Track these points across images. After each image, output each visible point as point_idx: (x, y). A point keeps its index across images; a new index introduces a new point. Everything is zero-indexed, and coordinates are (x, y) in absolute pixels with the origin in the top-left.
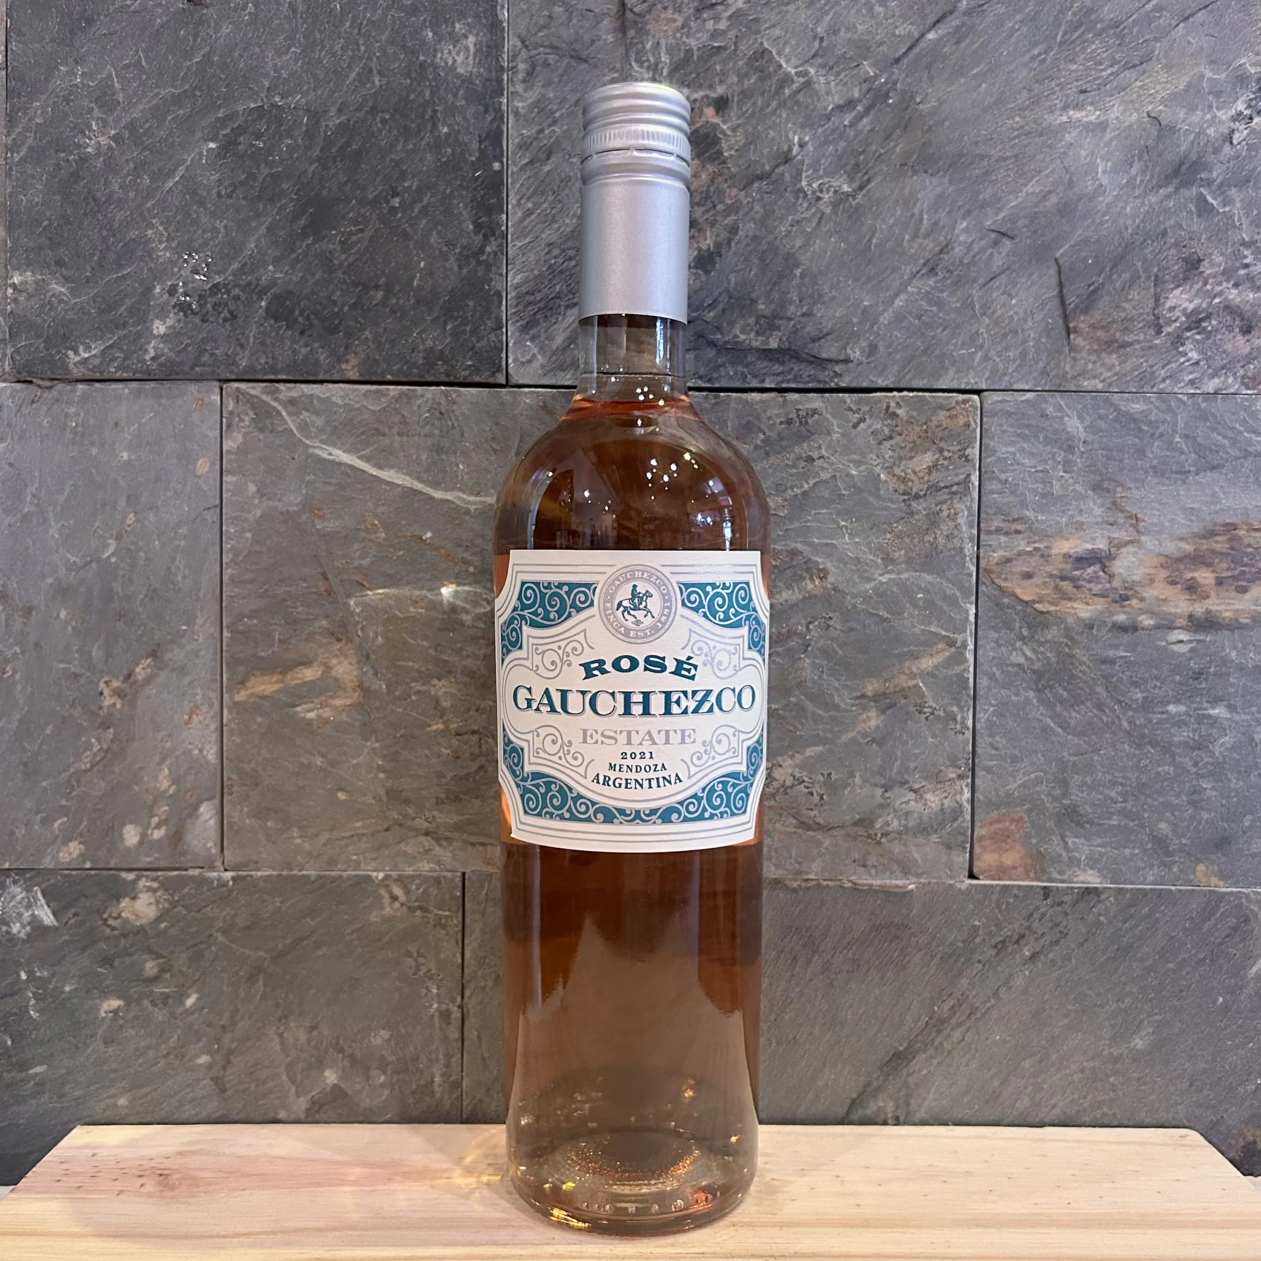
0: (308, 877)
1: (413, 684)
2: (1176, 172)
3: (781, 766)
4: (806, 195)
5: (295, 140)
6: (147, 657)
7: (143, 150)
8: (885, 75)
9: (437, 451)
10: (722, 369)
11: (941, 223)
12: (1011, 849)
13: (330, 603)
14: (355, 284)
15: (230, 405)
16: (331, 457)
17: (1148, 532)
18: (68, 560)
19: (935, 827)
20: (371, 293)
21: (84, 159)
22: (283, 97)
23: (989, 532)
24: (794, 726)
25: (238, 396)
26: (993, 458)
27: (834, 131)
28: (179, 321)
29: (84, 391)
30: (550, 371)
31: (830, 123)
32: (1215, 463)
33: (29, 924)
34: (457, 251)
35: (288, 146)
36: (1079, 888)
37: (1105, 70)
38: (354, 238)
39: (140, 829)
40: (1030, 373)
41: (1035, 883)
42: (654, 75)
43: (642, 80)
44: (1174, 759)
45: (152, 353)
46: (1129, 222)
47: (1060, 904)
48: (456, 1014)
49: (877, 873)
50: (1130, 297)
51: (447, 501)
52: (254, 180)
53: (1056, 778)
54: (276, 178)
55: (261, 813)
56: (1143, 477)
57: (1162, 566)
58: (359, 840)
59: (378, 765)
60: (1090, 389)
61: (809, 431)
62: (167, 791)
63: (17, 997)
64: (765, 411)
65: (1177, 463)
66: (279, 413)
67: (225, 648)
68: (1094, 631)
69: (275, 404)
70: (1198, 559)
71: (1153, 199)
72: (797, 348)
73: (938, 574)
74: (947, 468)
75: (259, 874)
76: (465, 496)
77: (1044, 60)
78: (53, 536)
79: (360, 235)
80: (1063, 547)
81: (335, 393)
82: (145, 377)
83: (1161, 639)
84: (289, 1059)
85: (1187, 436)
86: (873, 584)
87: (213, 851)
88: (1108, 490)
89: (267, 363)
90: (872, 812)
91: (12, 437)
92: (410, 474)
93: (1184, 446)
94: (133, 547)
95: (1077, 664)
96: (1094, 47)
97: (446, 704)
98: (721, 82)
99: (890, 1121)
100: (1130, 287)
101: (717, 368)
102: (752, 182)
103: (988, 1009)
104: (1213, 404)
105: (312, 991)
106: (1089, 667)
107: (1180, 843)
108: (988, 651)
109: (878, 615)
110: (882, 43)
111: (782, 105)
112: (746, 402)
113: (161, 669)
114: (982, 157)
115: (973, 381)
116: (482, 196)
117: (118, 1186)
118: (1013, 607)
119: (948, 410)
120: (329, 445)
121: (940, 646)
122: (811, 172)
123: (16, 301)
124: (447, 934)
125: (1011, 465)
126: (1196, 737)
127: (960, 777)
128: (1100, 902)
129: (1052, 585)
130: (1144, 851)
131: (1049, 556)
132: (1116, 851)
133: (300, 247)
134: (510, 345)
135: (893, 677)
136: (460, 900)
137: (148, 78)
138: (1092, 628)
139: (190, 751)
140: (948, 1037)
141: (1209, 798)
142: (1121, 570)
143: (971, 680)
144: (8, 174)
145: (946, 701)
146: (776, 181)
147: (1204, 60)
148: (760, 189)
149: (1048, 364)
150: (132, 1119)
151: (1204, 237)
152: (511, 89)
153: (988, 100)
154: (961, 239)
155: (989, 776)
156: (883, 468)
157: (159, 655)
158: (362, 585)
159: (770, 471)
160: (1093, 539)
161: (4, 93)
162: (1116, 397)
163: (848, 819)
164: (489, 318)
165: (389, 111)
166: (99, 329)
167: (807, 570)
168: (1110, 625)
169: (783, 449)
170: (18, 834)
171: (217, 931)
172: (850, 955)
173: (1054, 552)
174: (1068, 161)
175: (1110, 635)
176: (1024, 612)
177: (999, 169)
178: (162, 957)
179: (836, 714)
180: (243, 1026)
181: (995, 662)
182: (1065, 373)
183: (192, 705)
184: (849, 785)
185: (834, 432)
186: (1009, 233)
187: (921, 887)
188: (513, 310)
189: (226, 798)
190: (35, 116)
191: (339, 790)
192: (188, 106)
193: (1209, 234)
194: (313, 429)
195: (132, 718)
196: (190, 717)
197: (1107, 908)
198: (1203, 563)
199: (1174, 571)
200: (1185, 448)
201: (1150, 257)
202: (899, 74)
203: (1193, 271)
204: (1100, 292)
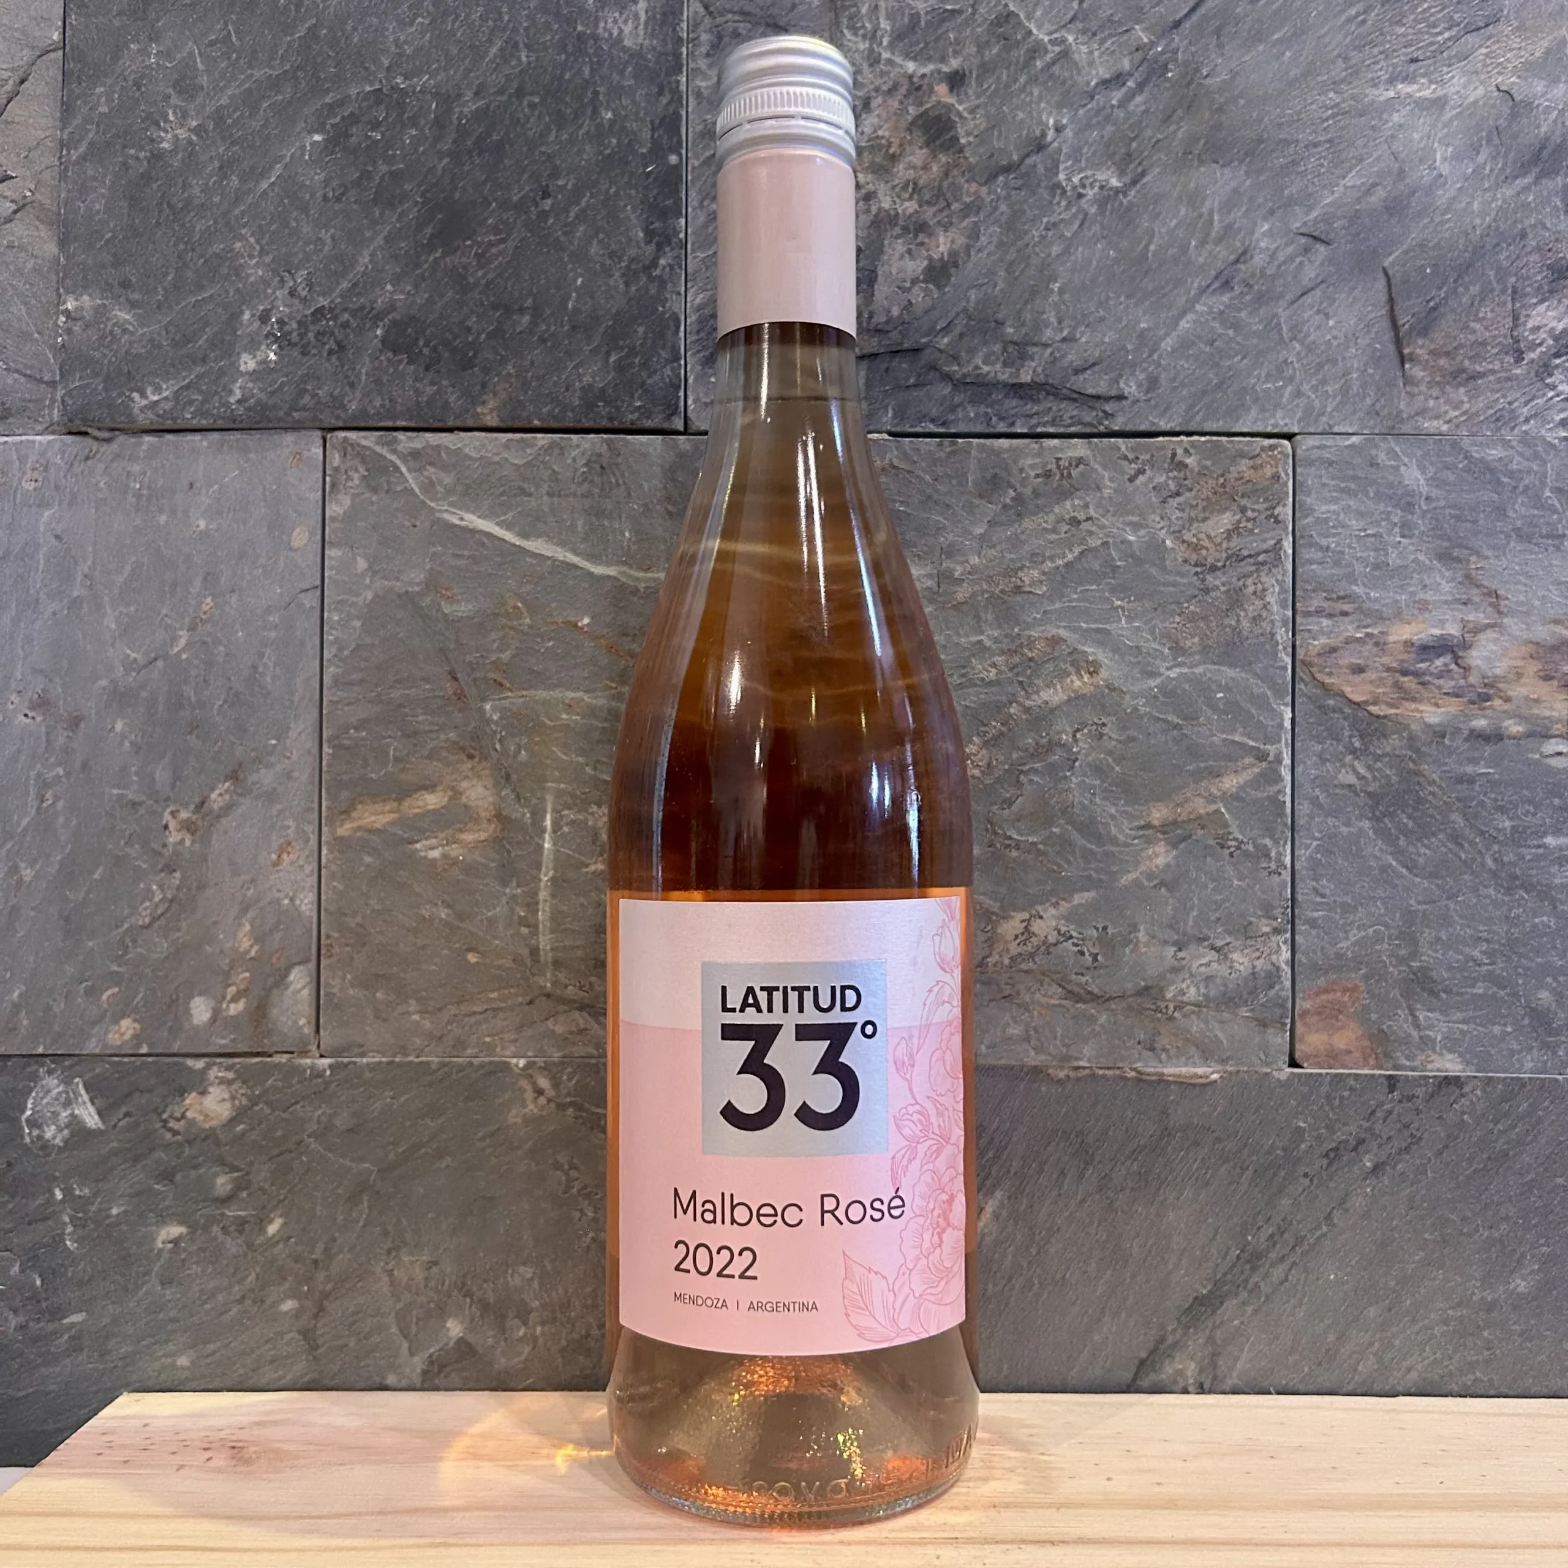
0: (428, 1063)
1: (565, 812)
2: (1536, 158)
3: (1041, 917)
4: (1064, 192)
5: (422, 130)
6: (225, 780)
7: (232, 144)
8: (1163, 42)
9: (596, 515)
10: (960, 410)
11: (1237, 225)
12: (1343, 1028)
13: (460, 710)
14: (495, 307)
15: (335, 459)
16: (463, 523)
17: (1512, 613)
18: (128, 656)
19: (1245, 996)
20: (516, 318)
21: (157, 156)
22: (406, 78)
23: (1308, 614)
24: (1059, 866)
26: (1309, 520)
27: (1098, 112)
28: (273, 354)
29: (151, 445)
31: (1094, 103)
33: (67, 1127)
34: (624, 264)
35: (412, 137)
36: (1435, 1077)
37: (1441, 33)
38: (494, 250)
39: (213, 1003)
40: (1354, 412)
41: (1377, 1072)
42: (871, 44)
44: (1555, 908)
45: (238, 394)
46: (1478, 221)
47: (1410, 1098)
49: (1169, 1058)
50: (1481, 315)
51: (609, 577)
52: (370, 179)
53: (1401, 933)
54: (396, 177)
55: (368, 982)
56: (1504, 542)
57: (1532, 657)
58: (494, 1017)
59: (520, 918)
60: (1432, 431)
61: (1072, 486)
62: (248, 952)
63: (50, 1222)
64: (1015, 462)
65: (1548, 524)
66: (397, 469)
67: (324, 768)
68: (1447, 741)
69: (393, 458)
71: (1508, 192)
72: (1056, 382)
73: (1242, 667)
74: (1252, 530)
76: (632, 572)
77: (1364, 21)
78: (108, 627)
79: (502, 246)
80: (1402, 633)
81: (470, 443)
82: (232, 426)
83: (1533, 752)
84: (401, 1305)
85: (1558, 491)
86: (1158, 681)
87: (308, 1030)
88: (1458, 560)
90: (1162, 977)
91: (60, 504)
92: (562, 544)
93: (1556, 503)
94: (209, 640)
95: (1424, 783)
96: (1426, 5)
98: (956, 53)
99: (1190, 1389)
100: (1482, 300)
101: (953, 409)
102: (996, 176)
103: (1319, 1238)
105: (431, 1216)
106: (1440, 787)
108: (1309, 768)
109: (1165, 721)
110: (1158, 3)
111: (1033, 80)
112: (993, 450)
113: (241, 795)
114: (1287, 143)
115: (1281, 423)
116: (655, 198)
117: (177, 1460)
118: (1341, 711)
119: (1251, 458)
120: (460, 509)
121: (1247, 761)
122: (1070, 163)
123: (69, 331)
125: (1334, 527)
127: (1277, 931)
128: (1463, 1096)
129: (1390, 682)
130: (1519, 1029)
131: (1385, 644)
132: (1481, 1029)
133: (426, 261)
134: (690, 381)
135: (1187, 800)
137: (238, 59)
138: (1443, 736)
139: (278, 900)
140: (1267, 1275)
142: (1479, 662)
143: (1289, 805)
144: (63, 176)
145: (1256, 831)
146: (1027, 174)
148: (1005, 184)
149: (1377, 400)
150: (193, 1385)
152: (692, 65)
153: (1294, 72)
154: (1262, 245)
155: (1314, 932)
156: (1169, 533)
157: (241, 777)
158: (501, 685)
159: (1023, 537)
160: (1442, 623)
161: (60, 78)
162: (1466, 442)
163: (1129, 987)
164: (663, 348)
165: (538, 93)
166: (174, 366)
167: (1072, 665)
168: (1466, 732)
169: (1039, 509)
170: (57, 1010)
171: (309, 1136)
172: (1135, 1167)
173: (1391, 638)
174: (1397, 146)
175: (1467, 745)
176: (1355, 716)
177: (1308, 157)
178: (238, 1170)
179: (1112, 849)
180: (341, 1261)
181: (1318, 782)
182: (1401, 411)
183: (282, 840)
184: (1131, 941)
185: (1106, 487)
186: (1323, 237)
187: (1228, 1076)
188: (695, 338)
189: (324, 962)
190: (98, 104)
191: (469, 950)
192: (288, 92)
194: (440, 489)
195: (205, 859)
196: (279, 857)
197: (1472, 1104)
199: (1547, 662)
200: (1558, 505)
201: (1506, 264)
202: (1180, 41)
203: (1562, 282)
204: (1441, 309)
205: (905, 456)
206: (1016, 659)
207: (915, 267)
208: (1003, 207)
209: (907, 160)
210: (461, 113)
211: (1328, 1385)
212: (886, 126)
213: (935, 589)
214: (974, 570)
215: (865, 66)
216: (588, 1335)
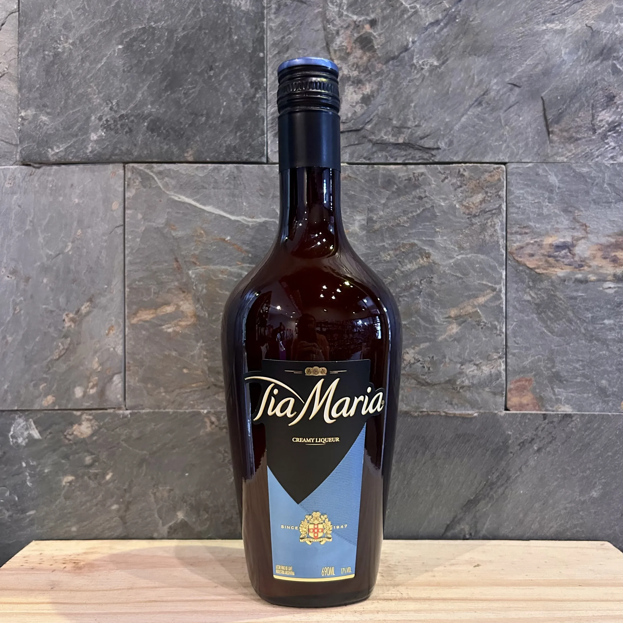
0: (168, 412)
2: (601, 53)
3: (408, 353)
4: (416, 67)
5: (161, 43)
6: (87, 301)
7: (86, 49)
8: (455, 8)
9: (232, 196)
10: (375, 154)
11: (484, 80)
12: (525, 395)
13: (179, 274)
14: (191, 114)
16: (179, 200)
17: (592, 233)
18: (48, 253)
19: (487, 383)
20: (200, 118)
21: (57, 55)
22: (155, 23)
23: (512, 234)
24: (415, 333)
26: (512, 197)
27: (429, 35)
28: (104, 133)
29: (56, 169)
31: (427, 32)
33: (27, 438)
34: (242, 97)
35: (158, 47)
36: (561, 414)
37: (564, 3)
38: (191, 91)
39: (83, 389)
40: (530, 154)
41: (539, 412)
42: (339, 9)
44: (608, 348)
45: (90, 149)
46: (578, 78)
47: (552, 422)
49: (458, 408)
50: (580, 115)
51: (238, 221)
52: (141, 63)
53: (548, 358)
54: (152, 62)
55: (145, 380)
56: (588, 205)
57: (599, 250)
58: (194, 394)
59: (204, 355)
60: (560, 161)
61: (419, 184)
62: (96, 369)
63: (21, 476)
64: (397, 174)
65: (606, 198)
66: (153, 178)
67: (126, 297)
68: (566, 283)
69: (151, 174)
70: (617, 246)
71: (590, 66)
72: (413, 143)
73: (486, 255)
74: (490, 201)
75: (144, 411)
76: (246, 218)
78: (40, 242)
79: (193, 90)
80: (549, 240)
81: (182, 168)
82: (87, 161)
83: (599, 287)
84: (159, 506)
85: (609, 184)
86: (453, 260)
87: (121, 399)
88: (571, 212)
90: (455, 375)
91: (20, 193)
92: (219, 208)
94: (80, 247)
95: (557, 300)
98: (373, 12)
99: (468, 536)
100: (580, 110)
101: (373, 153)
102: (389, 61)
103: (516, 477)
105: (170, 471)
106: (563, 301)
107: (613, 391)
108: (512, 295)
109: (456, 276)
111: (403, 23)
112: (388, 170)
113: (94, 308)
114: (503, 47)
115: (501, 158)
116: (255, 70)
118: (525, 272)
119: (490, 172)
120: (179, 194)
121: (488, 291)
122: (418, 56)
123: (23, 124)
125: (522, 199)
126: (619, 336)
127: (500, 358)
128: (572, 421)
129: (544, 260)
130: (595, 395)
131: (542, 245)
132: (579, 395)
133: (164, 96)
134: (269, 142)
135: (464, 307)
137: (88, 15)
138: (565, 281)
139: (109, 349)
140: (496, 492)
142: (578, 252)
143: (504, 308)
144: (19, 62)
145: (492, 319)
146: (401, 60)
148: (393, 64)
149: (539, 149)
151: (616, 85)
152: (269, 17)
153: (506, 19)
154: (494, 88)
155: (514, 358)
156: (457, 202)
157: (93, 300)
158: (195, 264)
159: (400, 204)
160: (564, 237)
161: (18, 23)
162: (574, 165)
163: (442, 380)
164: (258, 130)
165: (208, 29)
166: (64, 138)
167: (420, 253)
168: (573, 280)
169: (407, 193)
170: (22, 392)
171: (122, 441)
172: (445, 450)
173: (544, 243)
174: (547, 48)
175: (574, 285)
176: (530, 273)
177: (512, 53)
178: (94, 454)
179: (436, 326)
180: (135, 489)
181: (516, 299)
182: (548, 154)
183: (110, 325)
184: (443, 362)
185: (433, 184)
186: (518, 84)
187: (481, 415)
188: (270, 126)
189: (127, 373)
190: (33, 34)
191: (185, 367)
192: (108, 28)
193: (619, 83)
194: (171, 186)
195: (80, 333)
196: (109, 332)
197: (576, 424)
198: (620, 248)
199: (605, 252)
200: (609, 190)
201: (589, 95)
202: (462, 7)
203: (611, 102)
204: (564, 113)
205: (354, 173)
206: (398, 252)
207: (357, 97)
209: (353, 55)
210: (177, 37)
212: (346, 41)
213: (366, 224)
214: (381, 217)
215: (337, 17)
216: (232, 517)
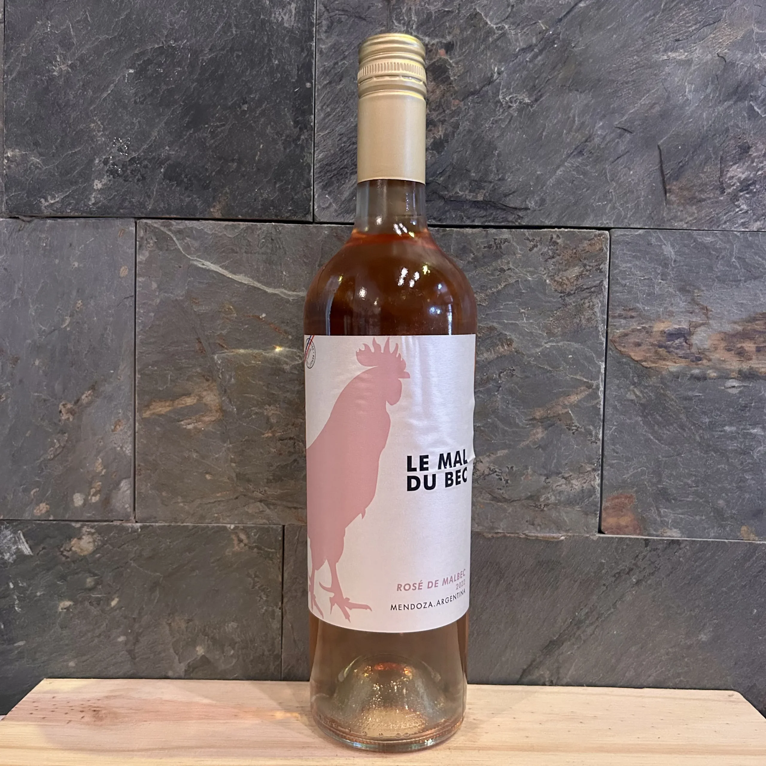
0: (188, 526)
1: (253, 408)
2: (735, 92)
3: (482, 462)
4: (502, 105)
5: (184, 68)
6: (89, 390)
7: (89, 74)
8: (553, 29)
9: (269, 263)
10: (448, 213)
11: (586, 123)
12: (624, 515)
13: (202, 357)
14: (220, 158)
15: (141, 233)
16: (204, 267)
17: (714, 318)
18: (41, 329)
19: (578, 499)
20: (229, 164)
21: (52, 79)
22: (175, 41)
23: (614, 317)
24: (491, 438)
25: (146, 227)
26: (617, 271)
27: (520, 65)
28: (110, 181)
29: (51, 224)
30: (339, 214)
31: (518, 60)
32: (757, 275)
33: (15, 553)
34: (283, 138)
35: (178, 72)
36: (667, 540)
37: (690, 27)
38: (219, 130)
39: (84, 497)
40: (641, 218)
41: (640, 537)
42: (407, 28)
43: (400, 32)
44: (728, 460)
45: (93, 200)
46: (705, 123)
47: (655, 550)
48: (278, 612)
49: (541, 529)
50: (705, 170)
51: (275, 294)
52: (157, 93)
53: (654, 471)
54: (171, 92)
55: (159, 487)
56: (711, 283)
57: (722, 339)
58: (219, 505)
59: (231, 458)
60: (679, 228)
61: (502, 252)
62: (100, 472)
63: (8, 599)
64: (474, 240)
65: (734, 274)
66: (171, 239)
67: (137, 384)
68: (679, 380)
69: (169, 233)
70: (745, 335)
71: (720, 109)
72: (495, 201)
73: (582, 343)
74: (588, 276)
75: (157, 524)
76: (286, 291)
77: (653, 20)
78: (31, 314)
79: (223, 128)
80: (660, 327)
81: (207, 226)
82: (89, 215)
83: (721, 386)
84: (175, 639)
85: (739, 258)
86: (541, 349)
87: (129, 510)
88: (689, 291)
89: (164, 207)
90: (538, 491)
91: (6, 252)
92: (253, 277)
93: (737, 264)
94: (80, 321)
95: (668, 400)
96: (684, 12)
97: (273, 420)
98: (449, 33)
99: (547, 683)
100: (706, 163)
101: (445, 213)
102: (468, 96)
103: (609, 614)
104: (757, 238)
105: (189, 598)
106: (675, 402)
108: (612, 392)
109: (543, 368)
110: (551, 9)
111: (487, 48)
112: (463, 234)
113: (97, 397)
114: (613, 81)
115: (605, 222)
116: (299, 104)
117: (68, 718)
118: (629, 364)
119: (590, 240)
120: (203, 259)
121: (582, 388)
122: (505, 90)
123: (9, 167)
124: (273, 563)
125: (629, 275)
126: (742, 447)
127: (594, 470)
128: (680, 549)
129: (653, 350)
130: (709, 517)
131: (652, 332)
132: (690, 518)
133: (185, 135)
134: (316, 197)
135: (553, 407)
136: (281, 543)
137: (92, 29)
138: (678, 378)
139: (115, 448)
140: (584, 631)
141: (750, 485)
142: (697, 342)
143: (602, 410)
144: (5, 88)
145: (586, 422)
146: (483, 96)
147: (753, 22)
148: (473, 100)
149: (653, 212)
150: (77, 675)
151: (752, 132)
152: (318, 37)
153: (617, 45)
154: (599, 133)
155: (612, 470)
156: (548, 276)
157: (96, 388)
158: (222, 346)
159: (477, 277)
160: (679, 322)
161: (3, 38)
162: (695, 233)
163: (523, 495)
164: (302, 181)
165: (241, 50)
166: (61, 185)
167: (500, 340)
168: (689, 376)
169: (485, 264)
170: (9, 498)
171: (131, 560)
172: (524, 579)
173: (655, 329)
174: (667, 84)
175: (689, 382)
176: (635, 367)
177: (623, 89)
178: (97, 575)
179: (517, 430)
180: (146, 619)
181: (617, 398)
182: (664, 217)
183: (116, 419)
184: (524, 474)
185: (518, 253)
186: (629, 129)
187: (568, 538)
188: (318, 175)
189: (137, 478)
190: (22, 52)
191: (207, 473)
192: (116, 46)
193: (755, 131)
194: (192, 249)
195: (79, 427)
196: (115, 427)
197: (685, 553)
198: (748, 338)
199: (730, 343)
200: (738, 266)
201: (718, 145)
202: (561, 29)
203: (745, 154)
204: (686, 167)
208: (471, 112)
210: (203, 60)
211: (611, 683)
216: (263, 655)
